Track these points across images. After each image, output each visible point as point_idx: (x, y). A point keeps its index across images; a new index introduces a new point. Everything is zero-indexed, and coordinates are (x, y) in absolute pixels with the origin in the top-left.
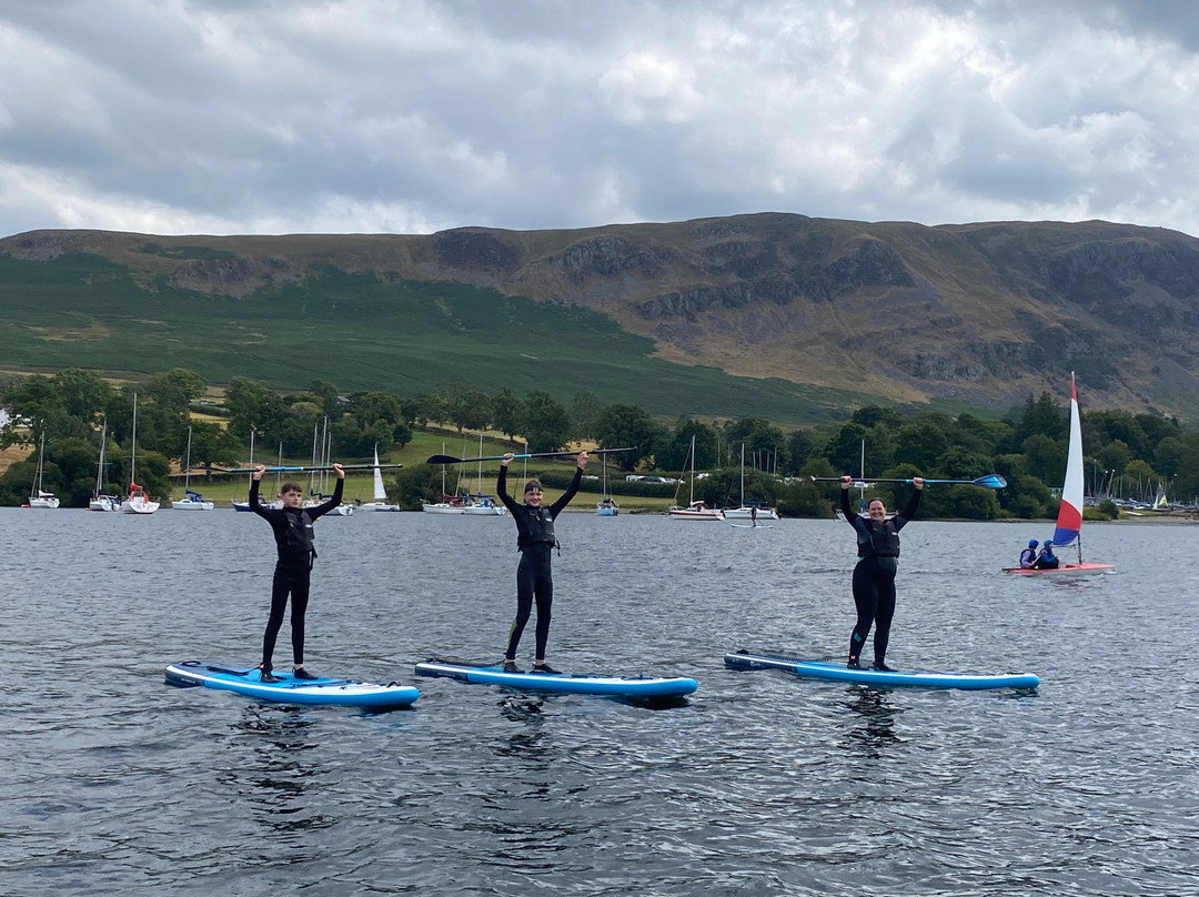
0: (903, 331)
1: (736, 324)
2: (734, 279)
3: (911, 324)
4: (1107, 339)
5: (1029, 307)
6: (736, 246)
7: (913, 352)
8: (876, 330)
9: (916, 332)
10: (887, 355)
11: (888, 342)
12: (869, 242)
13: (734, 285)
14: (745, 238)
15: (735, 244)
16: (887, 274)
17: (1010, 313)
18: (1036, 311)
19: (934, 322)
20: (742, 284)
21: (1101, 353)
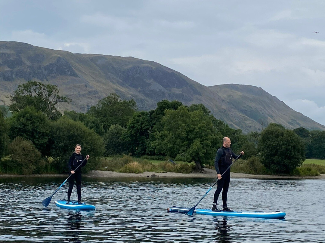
0: (80, 95)
1: (11, 88)
2: (7, 69)
3: (82, 92)
4: (147, 102)
5: (119, 89)
6: (5, 55)
7: (85, 104)
8: (69, 94)
9: (84, 96)
10: (76, 104)
11: (75, 99)
12: (59, 58)
13: (7, 71)
14: (8, 51)
15: (5, 54)
16: (68, 71)
17: (113, 90)
18: (121, 90)
19: (90, 92)
20: (11, 71)
21: (146, 107)
